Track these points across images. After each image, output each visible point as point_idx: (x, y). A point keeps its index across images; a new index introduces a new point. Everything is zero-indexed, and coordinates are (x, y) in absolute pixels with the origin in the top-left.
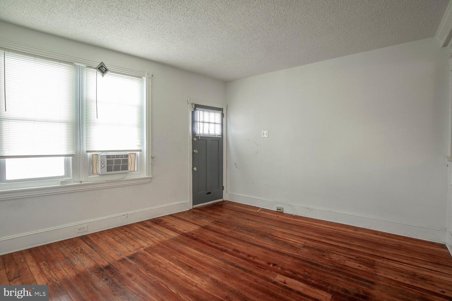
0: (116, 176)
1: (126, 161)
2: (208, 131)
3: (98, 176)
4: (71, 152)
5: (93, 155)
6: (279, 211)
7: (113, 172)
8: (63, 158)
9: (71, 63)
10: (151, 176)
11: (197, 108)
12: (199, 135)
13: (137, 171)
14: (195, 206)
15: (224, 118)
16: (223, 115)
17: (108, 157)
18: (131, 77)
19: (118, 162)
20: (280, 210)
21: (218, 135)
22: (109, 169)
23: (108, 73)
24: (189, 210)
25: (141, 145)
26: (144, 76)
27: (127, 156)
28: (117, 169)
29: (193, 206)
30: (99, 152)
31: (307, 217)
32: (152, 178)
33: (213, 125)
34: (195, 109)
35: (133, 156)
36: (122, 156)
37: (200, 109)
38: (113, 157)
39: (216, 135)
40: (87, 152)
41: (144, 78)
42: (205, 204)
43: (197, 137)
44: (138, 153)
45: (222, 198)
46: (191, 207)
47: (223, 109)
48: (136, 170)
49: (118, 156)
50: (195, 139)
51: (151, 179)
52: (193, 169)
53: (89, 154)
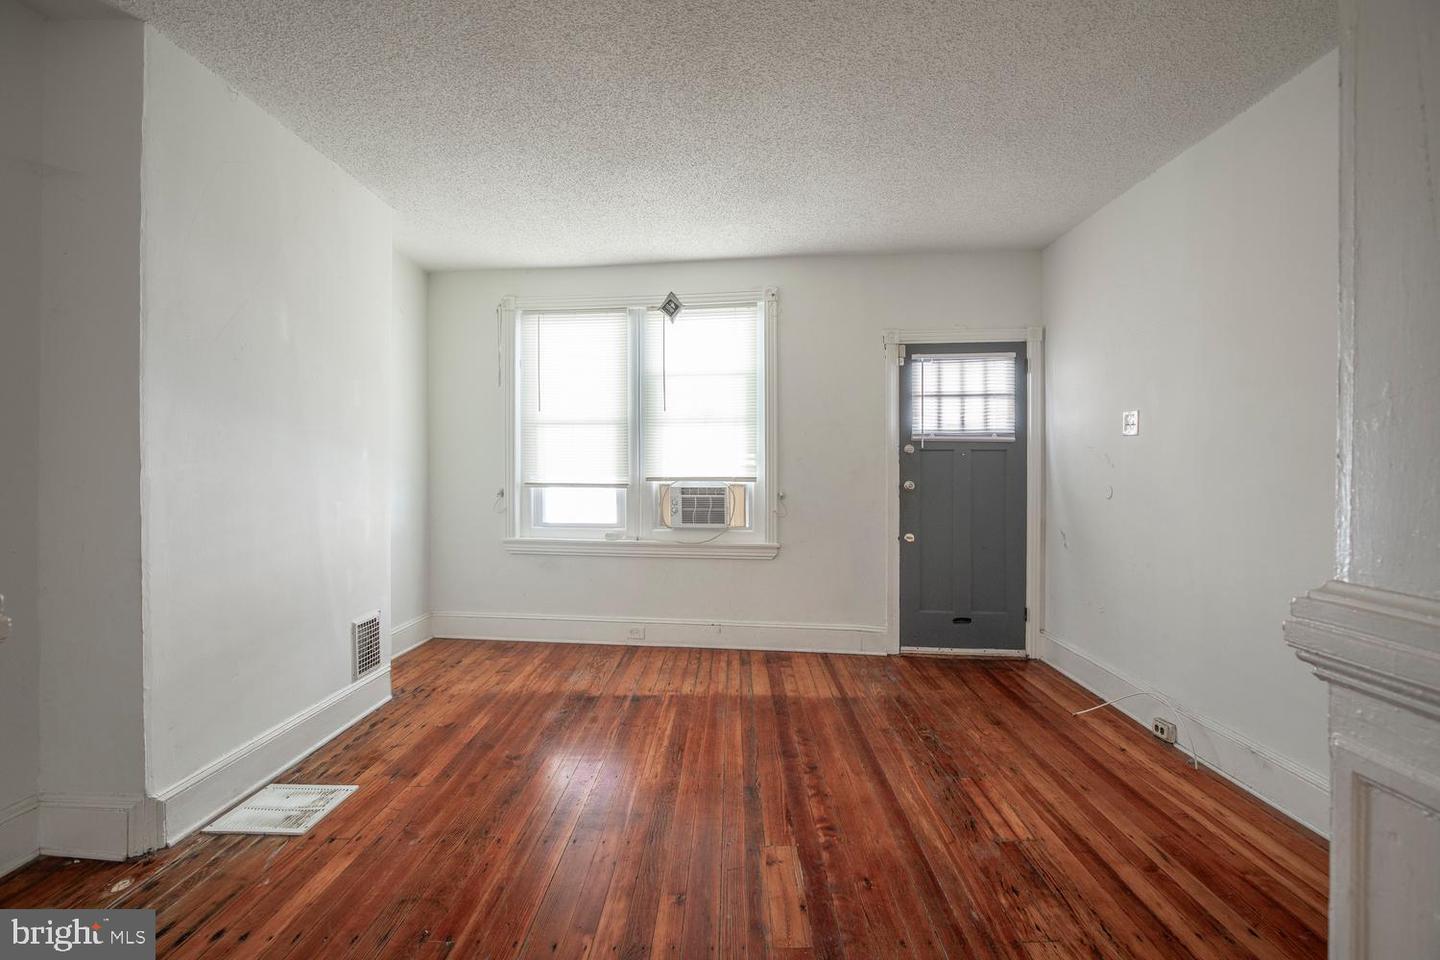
0: (699, 534)
1: (720, 503)
2: (960, 422)
3: (668, 530)
4: (624, 480)
5: (661, 486)
6: (1159, 734)
7: (694, 525)
8: (613, 492)
9: (622, 309)
10: (776, 544)
11: (914, 357)
12: (918, 435)
13: (750, 528)
14: (907, 649)
15: (1030, 376)
16: (1022, 365)
17: (684, 491)
18: (732, 309)
19: (702, 503)
20: (1162, 731)
21: (998, 435)
22: (687, 518)
23: (683, 311)
24: (885, 654)
25: (755, 467)
26: (760, 300)
27: (721, 491)
28: (701, 519)
29: (903, 648)
30: (671, 479)
31: (1246, 788)
32: (778, 548)
33: (979, 401)
34: (908, 360)
35: (739, 493)
36: (711, 491)
37: (922, 357)
38: (694, 491)
39: (990, 435)
40: (648, 479)
41: (761, 304)
42: (947, 651)
43: (917, 443)
44: (750, 485)
45: (1023, 647)
46: (894, 648)
47: (1024, 344)
48: (747, 525)
49: (703, 491)
50: (909, 448)
51: (776, 551)
52: (901, 538)
53: (655, 485)
